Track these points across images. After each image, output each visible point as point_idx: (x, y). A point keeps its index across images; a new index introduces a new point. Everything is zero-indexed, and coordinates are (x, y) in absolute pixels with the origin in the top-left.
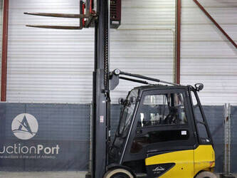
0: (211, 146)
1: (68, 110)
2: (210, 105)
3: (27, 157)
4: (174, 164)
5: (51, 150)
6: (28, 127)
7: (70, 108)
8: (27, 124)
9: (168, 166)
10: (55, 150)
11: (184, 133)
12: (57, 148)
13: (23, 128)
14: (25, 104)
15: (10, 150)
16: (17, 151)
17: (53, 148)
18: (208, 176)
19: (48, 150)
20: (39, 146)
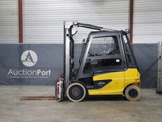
0: (136, 69)
1: (56, 48)
2: (148, 43)
3: (31, 77)
4: (111, 80)
5: (46, 73)
6: (31, 59)
7: (57, 47)
8: (31, 57)
9: (107, 82)
10: (48, 73)
11: (118, 61)
12: (50, 72)
13: (28, 59)
14: (29, 44)
15: (21, 73)
16: (25, 73)
17: (47, 72)
18: (134, 88)
19: (44, 73)
20: (38, 70)
